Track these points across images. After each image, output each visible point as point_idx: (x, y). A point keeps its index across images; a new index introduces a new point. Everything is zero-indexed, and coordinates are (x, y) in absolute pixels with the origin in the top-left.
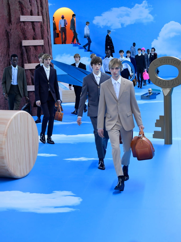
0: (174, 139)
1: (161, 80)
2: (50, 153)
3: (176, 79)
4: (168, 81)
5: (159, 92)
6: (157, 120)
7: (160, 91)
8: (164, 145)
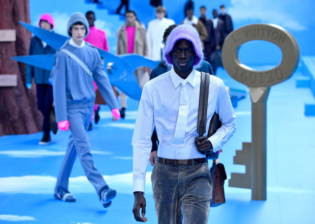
0: (270, 189)
1: (246, 71)
2: (21, 215)
3: (276, 70)
4: (261, 73)
5: (243, 94)
6: (237, 152)
7: (244, 92)
8: (251, 201)
